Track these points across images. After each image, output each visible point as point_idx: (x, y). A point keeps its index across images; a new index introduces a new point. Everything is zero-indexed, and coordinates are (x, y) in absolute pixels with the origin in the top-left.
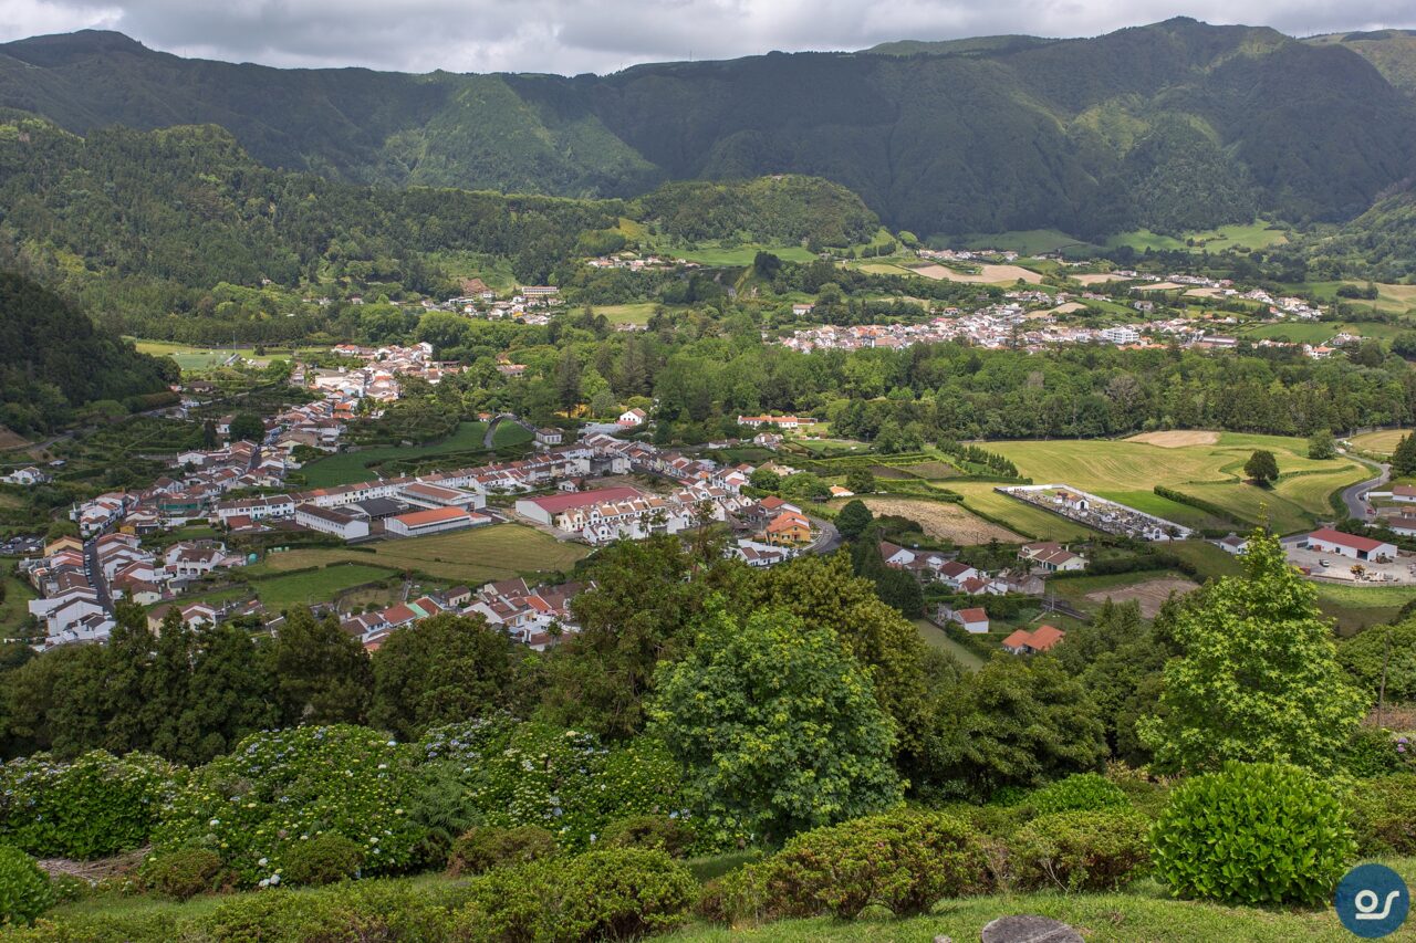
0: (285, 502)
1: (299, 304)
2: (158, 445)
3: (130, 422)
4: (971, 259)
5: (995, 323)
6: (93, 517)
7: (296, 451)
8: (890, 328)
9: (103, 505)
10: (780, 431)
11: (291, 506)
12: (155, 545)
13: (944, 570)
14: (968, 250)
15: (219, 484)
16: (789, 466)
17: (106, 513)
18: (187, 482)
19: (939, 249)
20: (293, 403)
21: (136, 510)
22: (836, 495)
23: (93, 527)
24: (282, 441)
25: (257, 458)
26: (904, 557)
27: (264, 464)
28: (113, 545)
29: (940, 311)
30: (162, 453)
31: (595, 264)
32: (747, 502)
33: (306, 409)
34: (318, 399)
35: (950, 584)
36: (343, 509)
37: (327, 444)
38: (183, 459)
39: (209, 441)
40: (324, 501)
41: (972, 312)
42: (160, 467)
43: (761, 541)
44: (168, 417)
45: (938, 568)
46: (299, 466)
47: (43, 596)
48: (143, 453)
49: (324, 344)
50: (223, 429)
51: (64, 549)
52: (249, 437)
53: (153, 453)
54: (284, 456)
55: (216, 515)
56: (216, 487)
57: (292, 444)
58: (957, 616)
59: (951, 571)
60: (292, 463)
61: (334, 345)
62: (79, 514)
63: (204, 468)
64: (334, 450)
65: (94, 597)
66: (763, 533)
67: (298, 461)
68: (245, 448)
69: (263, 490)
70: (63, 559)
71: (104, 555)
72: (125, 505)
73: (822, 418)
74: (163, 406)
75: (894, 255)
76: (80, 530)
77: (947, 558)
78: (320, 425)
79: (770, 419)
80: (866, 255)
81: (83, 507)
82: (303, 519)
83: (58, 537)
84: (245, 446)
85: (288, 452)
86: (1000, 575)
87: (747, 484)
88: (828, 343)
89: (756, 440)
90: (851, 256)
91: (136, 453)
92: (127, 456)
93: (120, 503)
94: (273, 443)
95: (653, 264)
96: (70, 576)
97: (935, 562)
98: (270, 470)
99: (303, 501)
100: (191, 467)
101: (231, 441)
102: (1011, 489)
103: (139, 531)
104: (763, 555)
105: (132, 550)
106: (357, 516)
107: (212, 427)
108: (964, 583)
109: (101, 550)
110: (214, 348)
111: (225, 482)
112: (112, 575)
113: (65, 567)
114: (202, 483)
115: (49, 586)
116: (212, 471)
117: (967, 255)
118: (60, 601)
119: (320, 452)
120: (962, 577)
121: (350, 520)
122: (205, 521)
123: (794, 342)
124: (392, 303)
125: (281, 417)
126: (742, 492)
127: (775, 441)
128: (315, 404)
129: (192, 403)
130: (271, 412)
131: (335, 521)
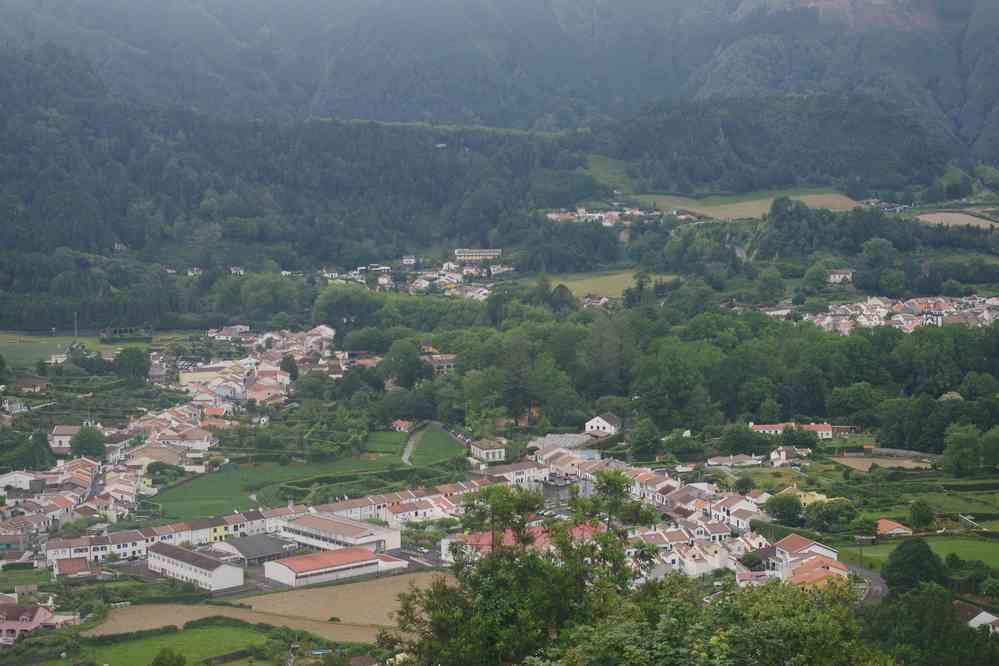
0: (134, 539)
7: (152, 470)
8: (964, 300)
10: (809, 443)
11: (142, 545)
15: (49, 516)
16: (818, 491)
18: (8, 514)
20: (151, 407)
22: (886, 533)
24: (132, 458)
25: (100, 482)
27: (109, 489)
31: (552, 216)
32: (758, 541)
33: (166, 415)
34: (182, 403)
36: (210, 550)
37: (193, 462)
38: (5, 483)
39: (39, 459)
46: (154, 491)
50: (57, 441)
52: (90, 454)
54: (134, 479)
55: (43, 558)
56: (44, 519)
57: (145, 462)
60: (146, 488)
61: (207, 329)
63: (30, 494)
64: (202, 469)
67: (154, 485)
73: (866, 425)
78: (182, 437)
79: (793, 427)
80: (929, 199)
82: (157, 563)
84: (84, 466)
85: (141, 472)
87: (760, 517)
88: (875, 322)
89: (774, 455)
90: (908, 201)
94: (121, 462)
99: (158, 539)
101: (68, 459)
106: (228, 559)
107: (43, 439)
110: (49, 336)
114: (28, 515)
116: (41, 497)
119: (181, 472)
121: (218, 564)
122: (28, 566)
123: (829, 319)
124: (284, 273)
125: (134, 425)
126: (753, 529)
127: (801, 457)
128: (178, 409)
129: (19, 408)
130: (120, 420)
131: (200, 565)
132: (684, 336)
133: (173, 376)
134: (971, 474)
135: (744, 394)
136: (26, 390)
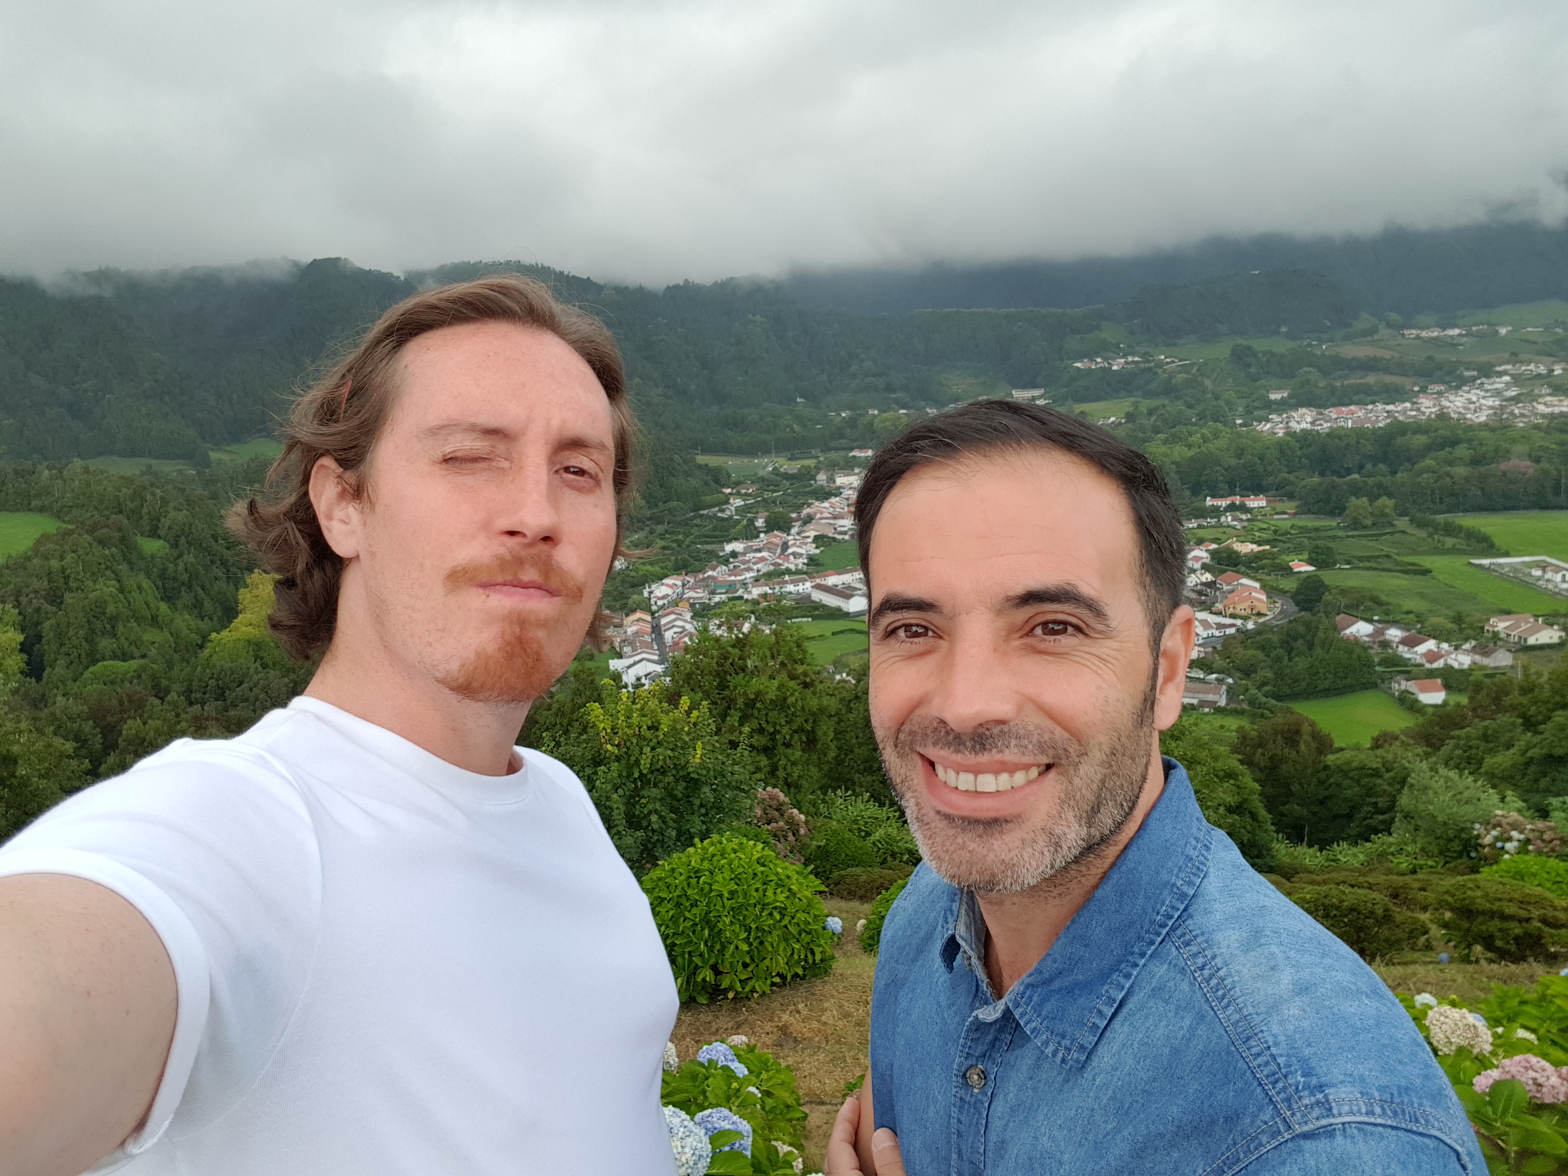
0: (803, 581)
1: (826, 416)
2: (711, 537)
3: (691, 519)
4: (1460, 335)
5: (1484, 398)
6: (660, 595)
7: (817, 539)
8: (1370, 407)
9: (668, 585)
10: (1249, 510)
11: (808, 585)
12: (703, 616)
13: (1404, 642)
14: (1459, 327)
15: (755, 567)
16: (1252, 543)
17: (669, 591)
18: (731, 566)
19: (1427, 327)
20: (817, 499)
21: (692, 589)
22: (1296, 570)
23: (660, 603)
24: (805, 531)
25: (785, 546)
26: (1361, 629)
27: (790, 551)
28: (673, 617)
29: (1424, 390)
30: (714, 543)
31: (1078, 365)
32: (1208, 577)
33: (826, 504)
34: (836, 496)
35: (1407, 656)
36: (849, 587)
37: (842, 533)
38: (729, 548)
39: (750, 533)
40: (832, 580)
41: (1458, 387)
42: (713, 554)
43: (1219, 613)
44: (719, 514)
45: (1397, 640)
46: (818, 551)
47: (620, 656)
48: (701, 543)
49: (843, 449)
50: (760, 523)
51: (638, 620)
52: (780, 529)
53: (707, 543)
54: (806, 544)
55: (750, 592)
56: (752, 569)
57: (812, 534)
58: (1411, 686)
59: (1410, 642)
60: (813, 550)
61: (852, 449)
62: (651, 593)
63: (744, 554)
64: (847, 537)
65: (656, 658)
66: (1219, 606)
67: (817, 548)
68: (778, 537)
69: (788, 571)
70: (634, 628)
71: (665, 625)
72: (684, 585)
73: (1291, 496)
74: (717, 505)
75: (1376, 337)
76: (651, 605)
77: (1409, 630)
78: (835, 517)
79: (1238, 500)
80: (1347, 338)
81: (654, 586)
82: (818, 596)
83: (634, 611)
84: (776, 536)
85: (810, 540)
86: (1464, 647)
87: (1208, 561)
88: (1304, 425)
89: (1223, 519)
90: (1331, 340)
91: (695, 543)
92: (688, 546)
93: (679, 583)
94: (798, 534)
95: (1133, 362)
96: (640, 642)
97: (1394, 634)
98: (796, 555)
99: (818, 581)
100: (734, 554)
101: (766, 532)
102: (1486, 562)
103: (692, 605)
104: (1220, 626)
105: (686, 621)
106: (860, 592)
107: (751, 521)
108: (1424, 655)
109: (663, 621)
110: (758, 457)
111: (760, 566)
112: (670, 640)
113: (636, 634)
114: (742, 567)
115: (625, 649)
116: (750, 556)
117: (1456, 331)
118: (631, 661)
119: (834, 539)
120: (1422, 649)
121: (852, 596)
122: (741, 598)
123: (1269, 426)
124: (902, 411)
125: (806, 511)
126: (1202, 568)
127: (1241, 520)
128: (833, 500)
129: (739, 502)
130: (798, 508)
131: (842, 597)
132: (1165, 442)
133: (832, 480)
134: (1365, 527)
135: (1203, 478)
136: (743, 491)
